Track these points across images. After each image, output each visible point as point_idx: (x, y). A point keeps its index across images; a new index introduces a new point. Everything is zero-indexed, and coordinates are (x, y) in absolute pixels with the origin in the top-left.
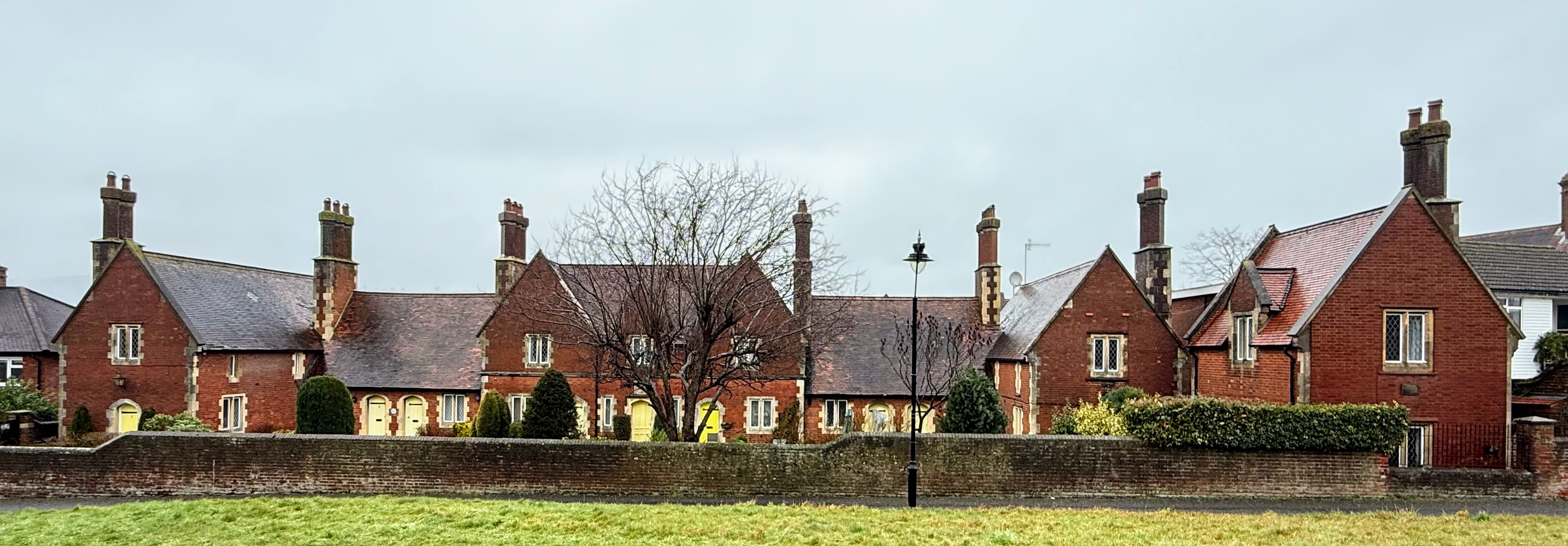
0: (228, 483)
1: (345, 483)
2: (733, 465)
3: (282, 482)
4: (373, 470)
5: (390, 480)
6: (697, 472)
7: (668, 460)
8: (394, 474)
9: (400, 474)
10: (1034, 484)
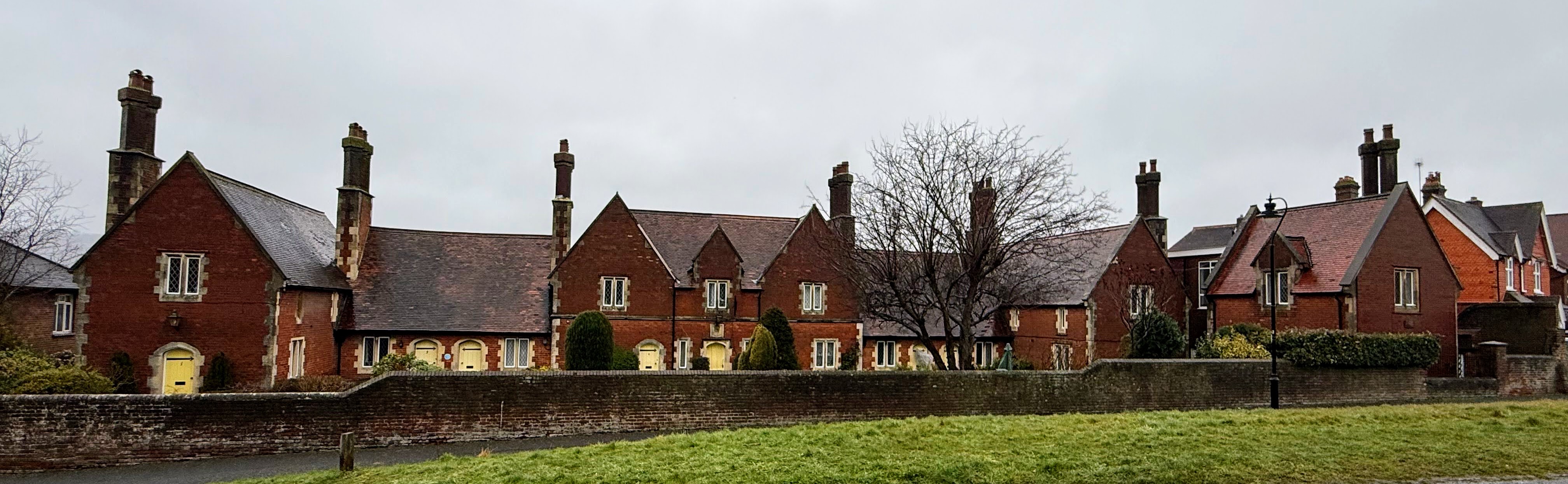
0: (519, 426)
1: (654, 420)
2: (1014, 390)
4: (684, 406)
5: (703, 415)
7: (961, 387)
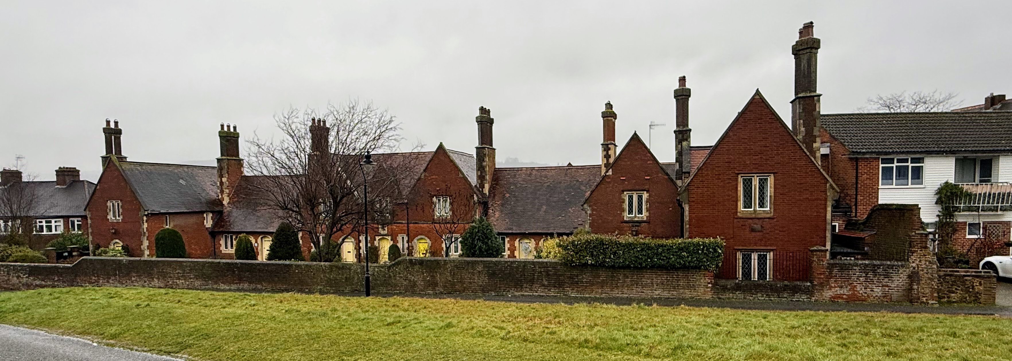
0: (124, 282)
1: (170, 283)
2: (343, 275)
3: (145, 282)
4: (182, 276)
6: (326, 278)
7: (312, 272)
8: (191, 278)
9: (193, 278)
10: (499, 287)
